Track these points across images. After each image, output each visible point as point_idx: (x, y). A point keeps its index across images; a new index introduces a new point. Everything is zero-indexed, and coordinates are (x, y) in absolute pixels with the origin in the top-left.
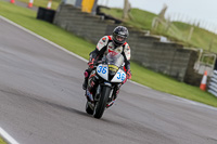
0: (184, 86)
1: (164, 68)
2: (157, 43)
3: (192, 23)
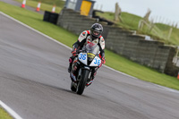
0: (165, 76)
1: (148, 61)
2: (143, 41)
3: (171, 25)
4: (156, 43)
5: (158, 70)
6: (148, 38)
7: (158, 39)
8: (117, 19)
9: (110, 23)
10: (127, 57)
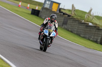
1: (91, 37)
4: (95, 27)
5: (96, 42)
6: (90, 24)
7: (96, 24)
8: (73, 13)
9: (69, 16)
10: (78, 35)
